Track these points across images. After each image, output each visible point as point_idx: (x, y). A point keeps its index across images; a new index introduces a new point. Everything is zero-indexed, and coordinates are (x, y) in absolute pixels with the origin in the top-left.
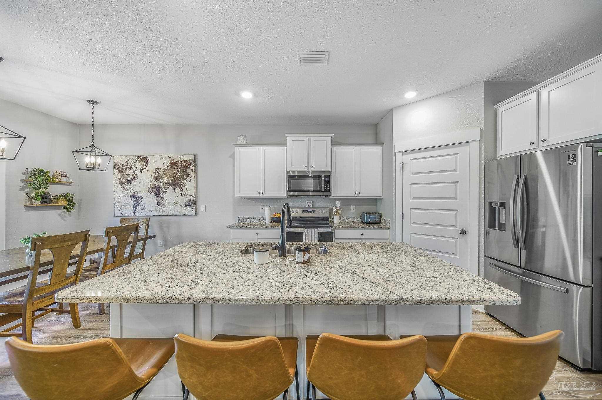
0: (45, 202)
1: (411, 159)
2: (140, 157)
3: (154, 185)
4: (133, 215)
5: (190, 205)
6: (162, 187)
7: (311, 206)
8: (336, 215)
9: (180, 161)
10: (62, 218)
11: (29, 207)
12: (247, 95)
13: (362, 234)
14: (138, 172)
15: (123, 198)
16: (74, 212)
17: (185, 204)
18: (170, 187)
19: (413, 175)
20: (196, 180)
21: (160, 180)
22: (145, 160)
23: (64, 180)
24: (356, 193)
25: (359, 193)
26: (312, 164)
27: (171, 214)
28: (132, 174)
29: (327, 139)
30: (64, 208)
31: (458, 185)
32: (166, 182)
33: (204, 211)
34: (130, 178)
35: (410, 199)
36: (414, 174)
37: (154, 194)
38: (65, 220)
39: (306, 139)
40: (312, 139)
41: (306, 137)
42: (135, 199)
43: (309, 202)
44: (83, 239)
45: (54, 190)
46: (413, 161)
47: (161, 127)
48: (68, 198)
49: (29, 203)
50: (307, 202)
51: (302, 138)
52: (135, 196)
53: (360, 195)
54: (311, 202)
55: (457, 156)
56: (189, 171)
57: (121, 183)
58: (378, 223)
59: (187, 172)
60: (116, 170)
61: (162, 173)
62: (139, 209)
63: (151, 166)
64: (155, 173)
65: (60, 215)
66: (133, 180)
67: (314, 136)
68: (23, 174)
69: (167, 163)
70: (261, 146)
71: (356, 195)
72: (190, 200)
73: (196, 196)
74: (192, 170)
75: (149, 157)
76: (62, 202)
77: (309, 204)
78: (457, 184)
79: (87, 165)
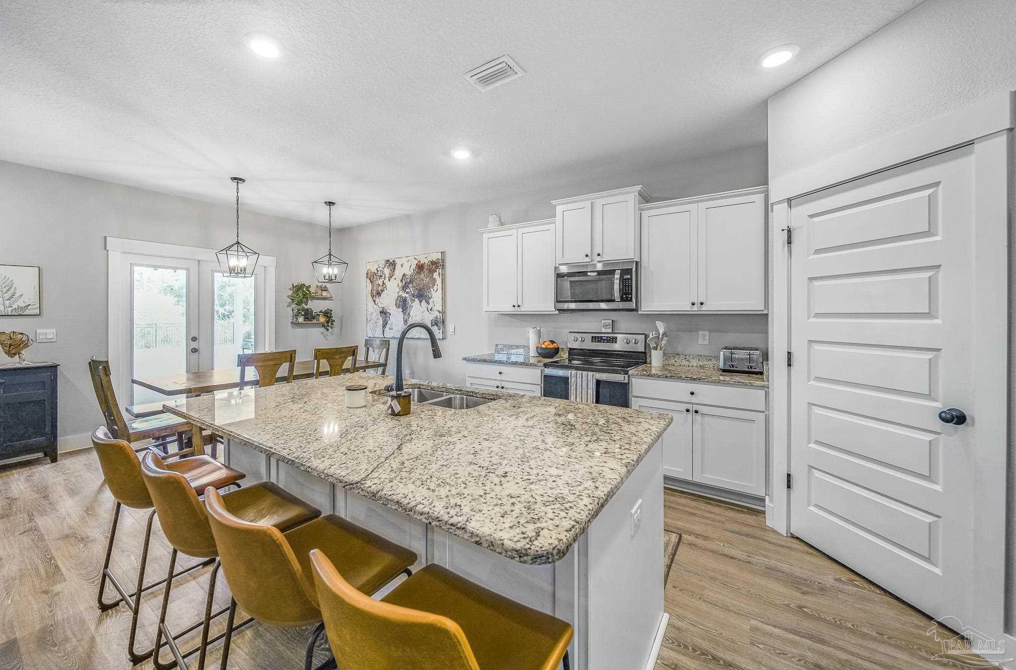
0: (308, 319)
1: (811, 216)
2: (388, 261)
3: (400, 297)
4: (382, 336)
5: (437, 325)
6: (408, 299)
7: (610, 330)
8: (655, 348)
9: (427, 262)
10: (324, 337)
11: (295, 324)
12: (462, 155)
13: (692, 393)
14: (386, 281)
15: (374, 315)
16: (336, 329)
17: (432, 323)
18: (416, 300)
19: (816, 256)
20: (444, 289)
21: (407, 290)
22: (392, 264)
23: (325, 294)
24: (693, 304)
25: (702, 304)
26: (598, 250)
27: (417, 337)
28: (381, 284)
29: (629, 197)
30: (323, 326)
31: (940, 276)
32: (412, 293)
33: (453, 333)
34: (380, 288)
35: (809, 318)
36: (818, 251)
37: (401, 310)
38: (327, 339)
39: (587, 204)
40: (599, 203)
41: (587, 200)
42: (384, 316)
43: (607, 321)
44: (289, 359)
45: (316, 306)
46: (815, 219)
47: (408, 218)
48: (327, 314)
49: (295, 319)
50: (603, 322)
51: (580, 205)
52: (384, 313)
53: (704, 308)
54: (611, 322)
55: (936, 191)
56: (436, 275)
57: (373, 296)
58: (757, 373)
59: (434, 277)
60: (368, 280)
61: (409, 281)
62: (387, 329)
63: (398, 273)
64: (402, 281)
65: (322, 333)
66: (382, 291)
67: (602, 197)
68: (290, 289)
69: (414, 267)
70: (517, 228)
71: (695, 308)
72: (436, 317)
73: (443, 312)
74: (439, 273)
75: (397, 261)
76: (322, 319)
77: (605, 326)
78: (938, 272)
79: (325, 277)
